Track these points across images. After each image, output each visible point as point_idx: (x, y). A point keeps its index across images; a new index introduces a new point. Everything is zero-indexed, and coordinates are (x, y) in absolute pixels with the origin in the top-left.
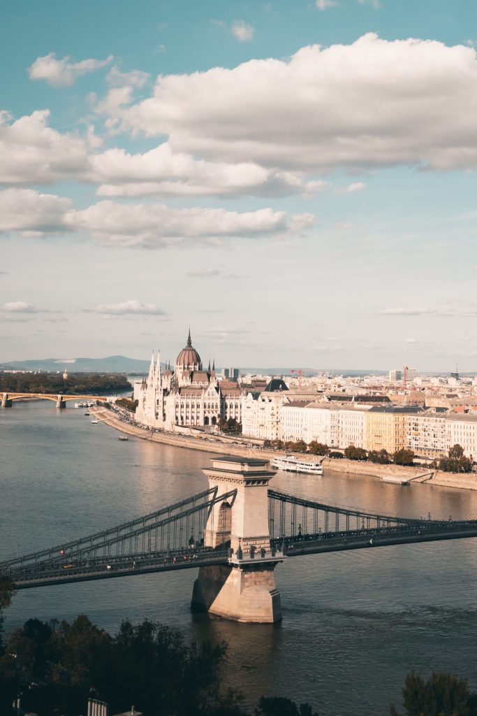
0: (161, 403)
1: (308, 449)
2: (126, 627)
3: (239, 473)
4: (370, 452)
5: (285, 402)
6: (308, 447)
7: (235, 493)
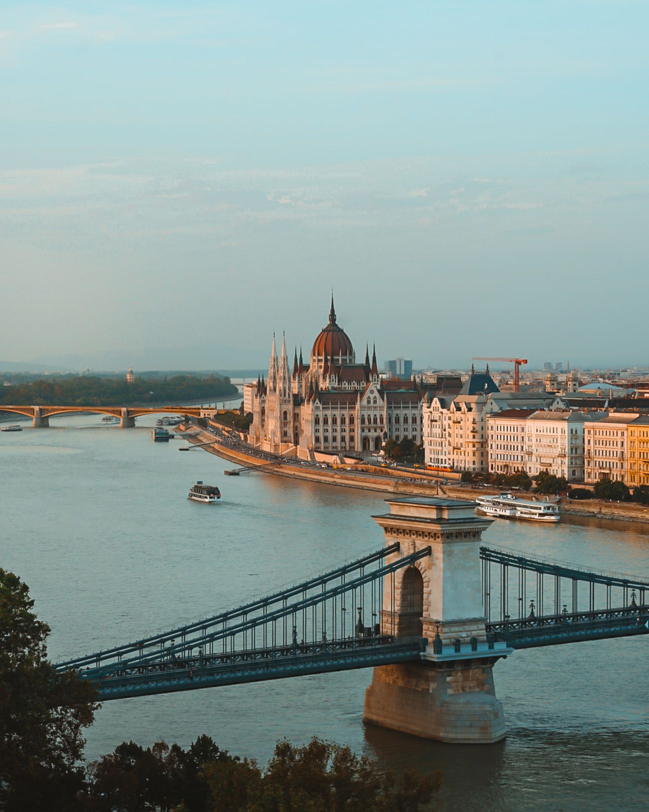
0: (290, 417)
1: (534, 485)
2: (284, 751)
3: (432, 521)
4: (635, 488)
5: (494, 411)
6: (534, 482)
7: (428, 551)
